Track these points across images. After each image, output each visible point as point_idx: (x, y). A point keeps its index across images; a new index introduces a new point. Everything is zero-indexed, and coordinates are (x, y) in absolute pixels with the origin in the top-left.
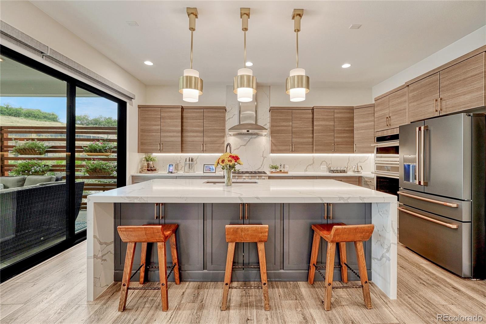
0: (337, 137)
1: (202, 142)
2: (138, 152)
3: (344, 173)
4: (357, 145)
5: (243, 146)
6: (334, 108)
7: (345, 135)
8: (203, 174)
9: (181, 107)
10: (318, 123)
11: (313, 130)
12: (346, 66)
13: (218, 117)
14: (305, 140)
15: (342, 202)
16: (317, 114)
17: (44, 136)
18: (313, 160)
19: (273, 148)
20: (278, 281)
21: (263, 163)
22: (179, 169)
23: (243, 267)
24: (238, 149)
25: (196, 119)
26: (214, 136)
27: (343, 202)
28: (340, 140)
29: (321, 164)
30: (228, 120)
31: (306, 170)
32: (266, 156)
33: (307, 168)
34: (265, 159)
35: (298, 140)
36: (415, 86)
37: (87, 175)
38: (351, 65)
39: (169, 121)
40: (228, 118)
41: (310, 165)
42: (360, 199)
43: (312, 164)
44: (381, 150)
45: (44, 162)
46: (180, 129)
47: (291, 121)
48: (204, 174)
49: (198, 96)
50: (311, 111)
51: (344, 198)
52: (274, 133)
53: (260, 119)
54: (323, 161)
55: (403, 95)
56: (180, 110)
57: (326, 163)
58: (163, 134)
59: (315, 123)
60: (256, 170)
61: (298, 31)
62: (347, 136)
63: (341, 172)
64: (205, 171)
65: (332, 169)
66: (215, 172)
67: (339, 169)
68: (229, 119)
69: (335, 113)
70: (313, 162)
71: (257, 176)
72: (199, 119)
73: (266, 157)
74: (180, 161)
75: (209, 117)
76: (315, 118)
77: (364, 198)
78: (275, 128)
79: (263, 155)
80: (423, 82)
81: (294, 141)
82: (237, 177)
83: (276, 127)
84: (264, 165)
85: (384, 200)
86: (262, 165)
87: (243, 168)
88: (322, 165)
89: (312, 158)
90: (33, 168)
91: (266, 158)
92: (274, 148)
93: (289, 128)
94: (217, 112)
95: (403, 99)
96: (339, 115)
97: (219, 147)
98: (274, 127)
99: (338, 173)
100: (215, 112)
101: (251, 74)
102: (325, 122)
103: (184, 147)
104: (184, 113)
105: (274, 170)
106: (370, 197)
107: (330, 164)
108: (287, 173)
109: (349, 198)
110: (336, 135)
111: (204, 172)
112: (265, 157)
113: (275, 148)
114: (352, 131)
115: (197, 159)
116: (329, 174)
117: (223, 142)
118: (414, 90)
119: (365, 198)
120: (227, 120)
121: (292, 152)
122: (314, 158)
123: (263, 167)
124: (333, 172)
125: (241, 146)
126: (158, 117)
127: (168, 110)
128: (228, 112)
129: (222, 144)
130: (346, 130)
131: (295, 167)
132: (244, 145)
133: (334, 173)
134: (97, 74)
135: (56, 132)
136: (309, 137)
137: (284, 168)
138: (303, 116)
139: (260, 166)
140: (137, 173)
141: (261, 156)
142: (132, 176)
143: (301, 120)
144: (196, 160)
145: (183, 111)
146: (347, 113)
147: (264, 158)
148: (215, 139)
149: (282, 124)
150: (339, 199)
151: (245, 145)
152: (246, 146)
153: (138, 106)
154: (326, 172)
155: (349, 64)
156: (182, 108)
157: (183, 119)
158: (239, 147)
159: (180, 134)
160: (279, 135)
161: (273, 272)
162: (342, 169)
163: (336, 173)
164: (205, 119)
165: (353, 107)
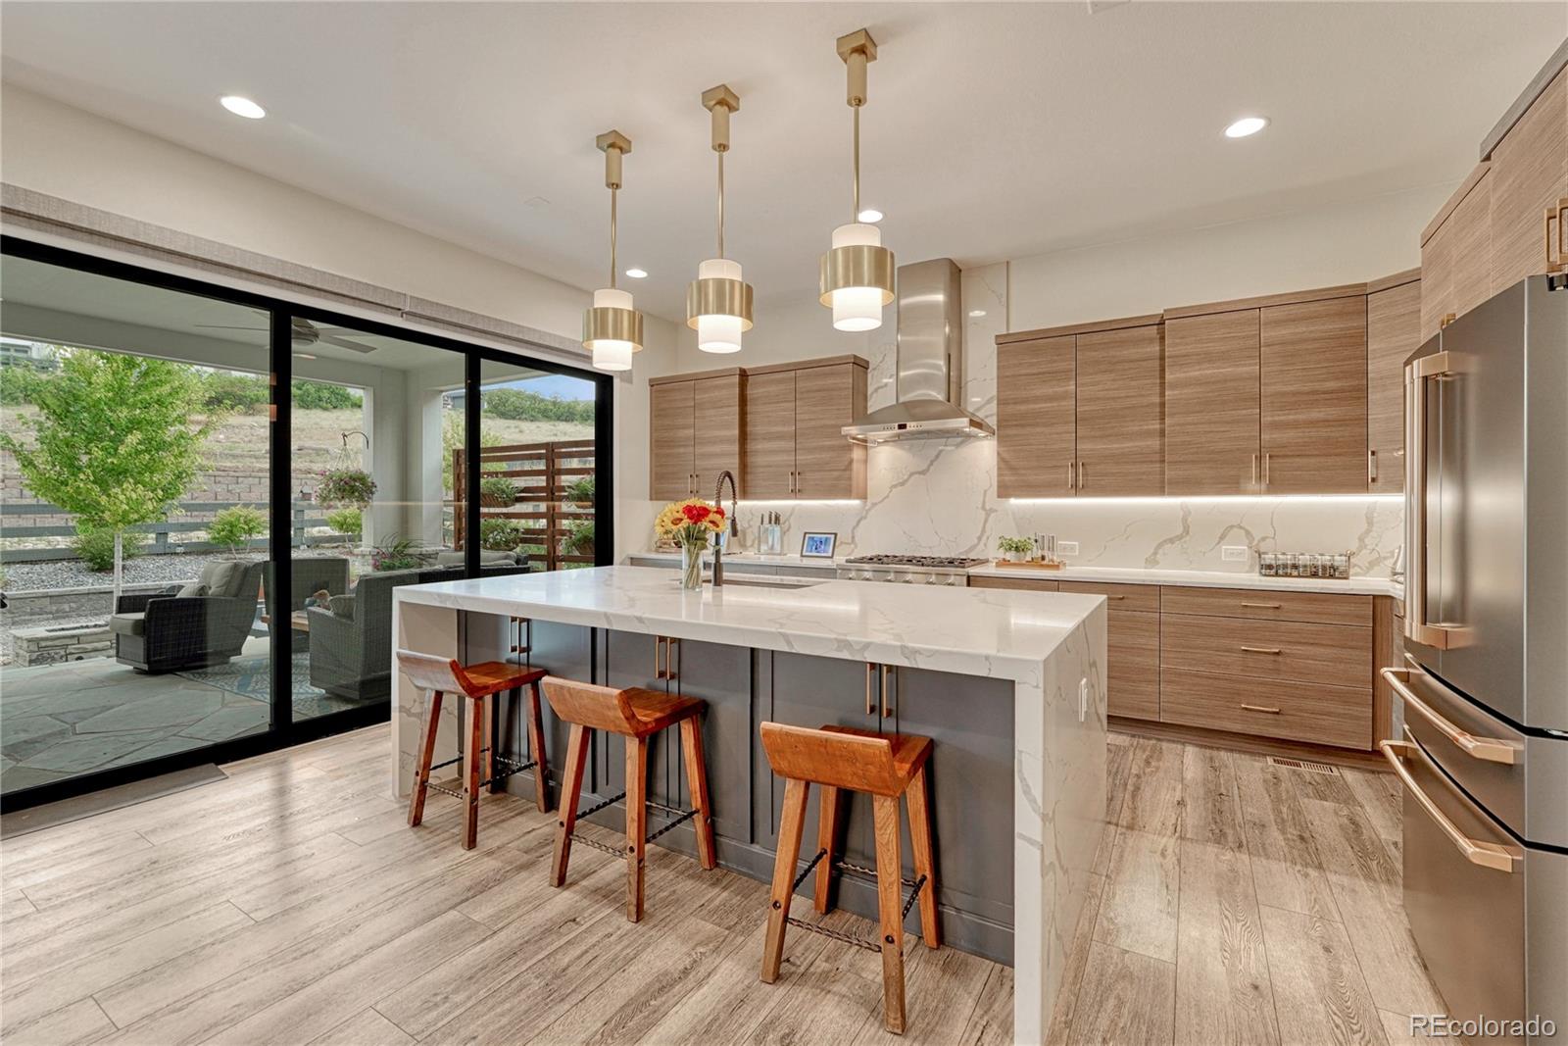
0: (1276, 426)
1: (790, 466)
2: (651, 499)
3: (1332, 576)
4: (1380, 455)
5: (917, 476)
6: (1258, 306)
7: (1316, 414)
8: (799, 562)
9: (738, 372)
10: (1183, 375)
12: (1246, 127)
13: (833, 390)
14: (1128, 445)
15: (845, 655)
16: (1178, 341)
17: (517, 466)
18: (1185, 520)
19: (1006, 478)
20: (745, 874)
21: (984, 531)
22: (749, 543)
23: (667, 809)
24: (902, 484)
25: (778, 402)
26: (823, 449)
27: (850, 658)
28: (1289, 436)
29: (1222, 538)
30: (875, 395)
31: (1152, 562)
32: (995, 508)
33: (1155, 553)
34: (990, 519)
35: (1100, 446)
37: (577, 553)
38: (1269, 120)
39: (712, 412)
40: (876, 386)
41: (1171, 541)
42: (903, 653)
43: (1180, 537)
45: (514, 522)
46: (736, 432)
47: (1069, 379)
48: (802, 560)
49: (631, 355)
50: (1156, 331)
51: (851, 645)
52: (1009, 427)
53: (975, 379)
54: (1229, 528)
56: (736, 379)
57: (1248, 533)
58: (699, 450)
59: (1168, 377)
60: (961, 553)
61: (859, 102)
62: (1330, 418)
63: (1315, 575)
64: (807, 551)
65: (1269, 559)
66: (832, 557)
67: (1304, 560)
68: (876, 390)
69: (1265, 324)
70: (1185, 529)
71: (931, 574)
72: (785, 401)
73: (996, 511)
74: (751, 523)
75: (808, 392)
76: (1169, 357)
77: (917, 652)
78: (1010, 409)
79: (984, 502)
81: (1084, 450)
82: (892, 574)
83: (1015, 403)
84: (988, 538)
85: (990, 670)
86: (979, 539)
87: (920, 546)
88: (1225, 541)
89: (1182, 513)
90: (491, 535)
91: (993, 515)
92: (1009, 478)
93: (1063, 403)
94: (832, 374)
96: (1285, 332)
97: (837, 479)
98: (1008, 404)
99: (1299, 576)
100: (826, 375)
102: (1214, 368)
103: (749, 484)
104: (748, 387)
105: (1011, 556)
106: (937, 651)
107: (1264, 539)
108: (1057, 567)
109: (867, 646)
110: (1269, 419)
111: (802, 556)
112: (992, 510)
113: (1012, 478)
115: (791, 515)
116: (1260, 581)
117: (846, 463)
118: (1501, 176)
119: (920, 654)
120: (872, 393)
121: (1077, 490)
122: (1190, 512)
123: (985, 545)
124: (1273, 572)
125: (912, 474)
126: (689, 404)
127: (709, 383)
128: (874, 369)
129: (844, 470)
130: (1324, 393)
131: (1105, 548)
132: (920, 473)
133: (1277, 575)
134: (519, 326)
135: (530, 457)
136: (1148, 434)
137: (1051, 549)
138: (1118, 353)
139: (976, 541)
140: (649, 550)
141: (977, 508)
142: (632, 558)
143: (1111, 371)
144: (788, 520)
145: (747, 380)
146: (1327, 315)
147: (989, 512)
148: (826, 456)
149: (1038, 392)
150: (836, 645)
151: (922, 473)
152: (928, 474)
153: (650, 380)
154: (1247, 572)
155: (1260, 116)
156: (744, 375)
157: (746, 405)
158: (906, 477)
159: (736, 448)
160: (1028, 430)
161: (733, 843)
162: (1326, 560)
163: (1286, 575)
164: (801, 399)
165: (1365, 284)
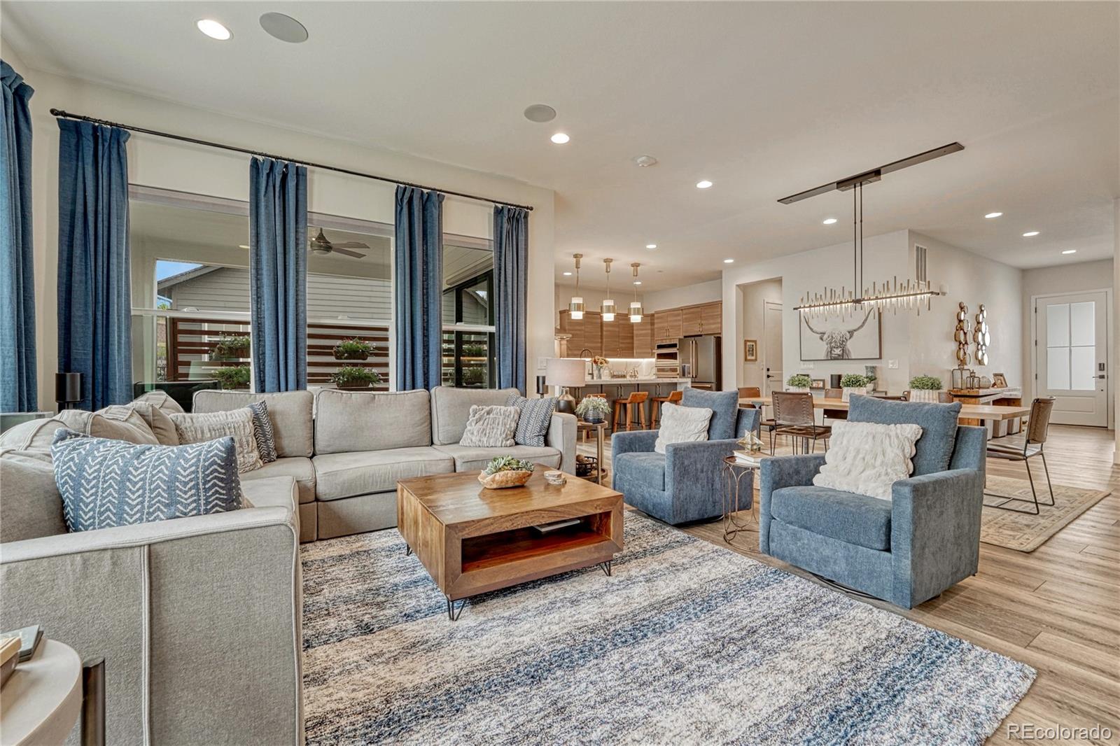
4: (636, 351)
11: (602, 336)
28: (623, 346)
36: (687, 311)
44: (660, 356)
55: (678, 315)
80: (692, 310)
95: (679, 318)
101: (612, 304)
114: (632, 338)
118: (686, 314)
